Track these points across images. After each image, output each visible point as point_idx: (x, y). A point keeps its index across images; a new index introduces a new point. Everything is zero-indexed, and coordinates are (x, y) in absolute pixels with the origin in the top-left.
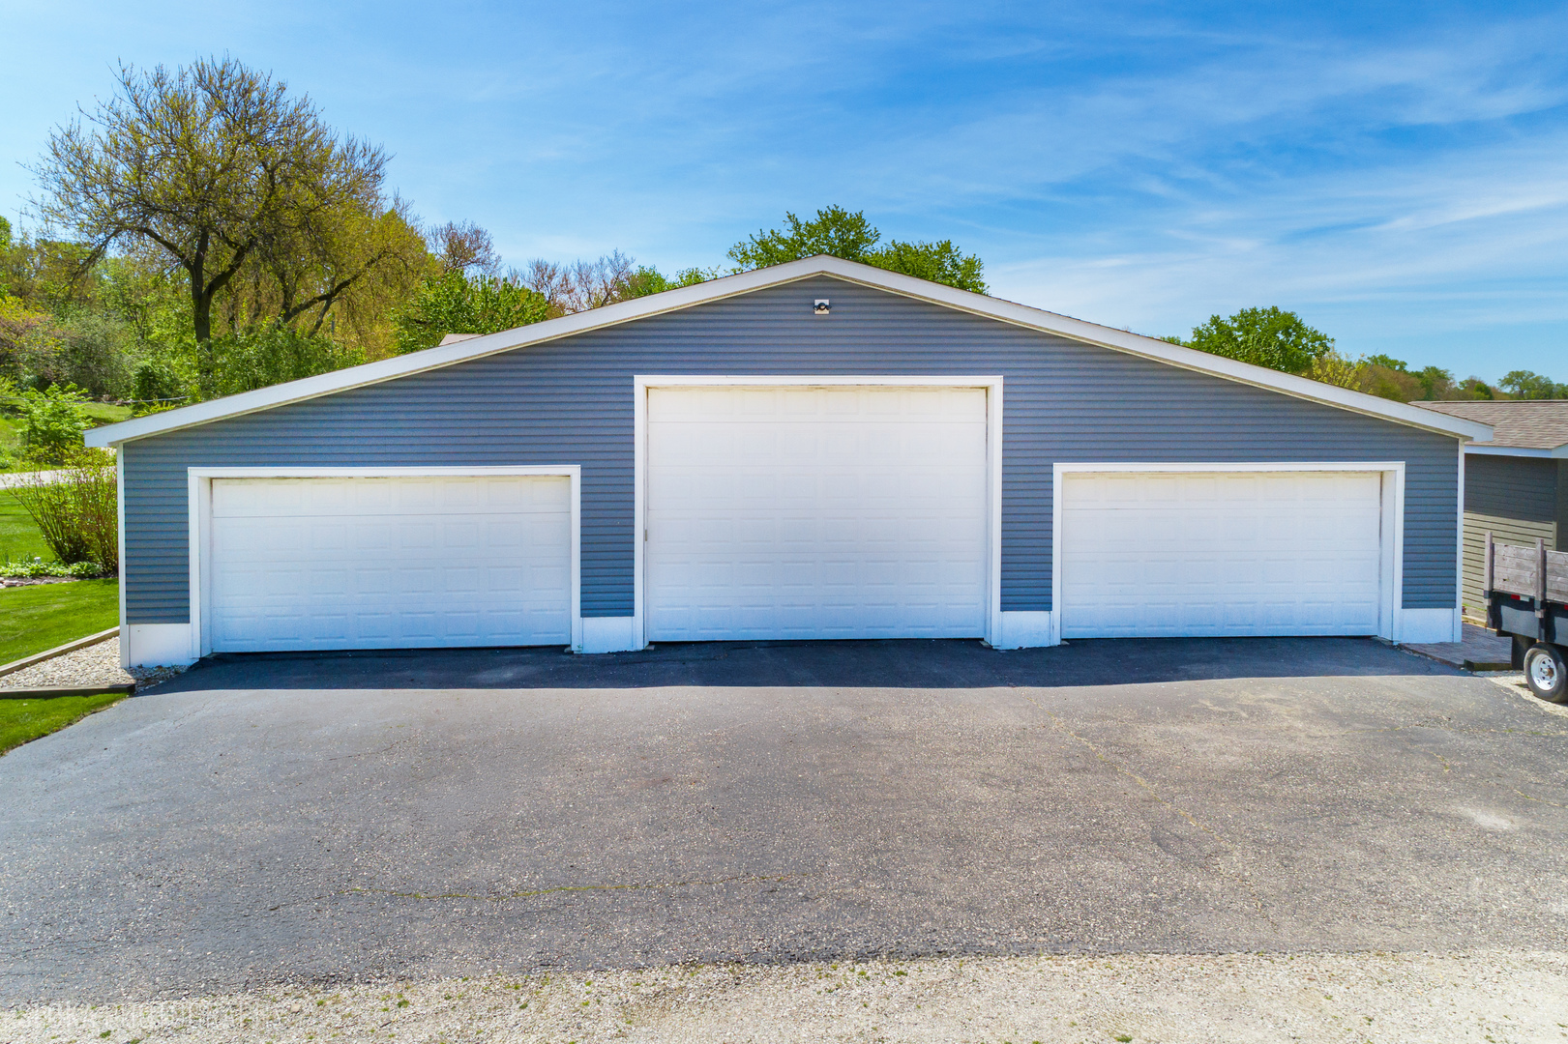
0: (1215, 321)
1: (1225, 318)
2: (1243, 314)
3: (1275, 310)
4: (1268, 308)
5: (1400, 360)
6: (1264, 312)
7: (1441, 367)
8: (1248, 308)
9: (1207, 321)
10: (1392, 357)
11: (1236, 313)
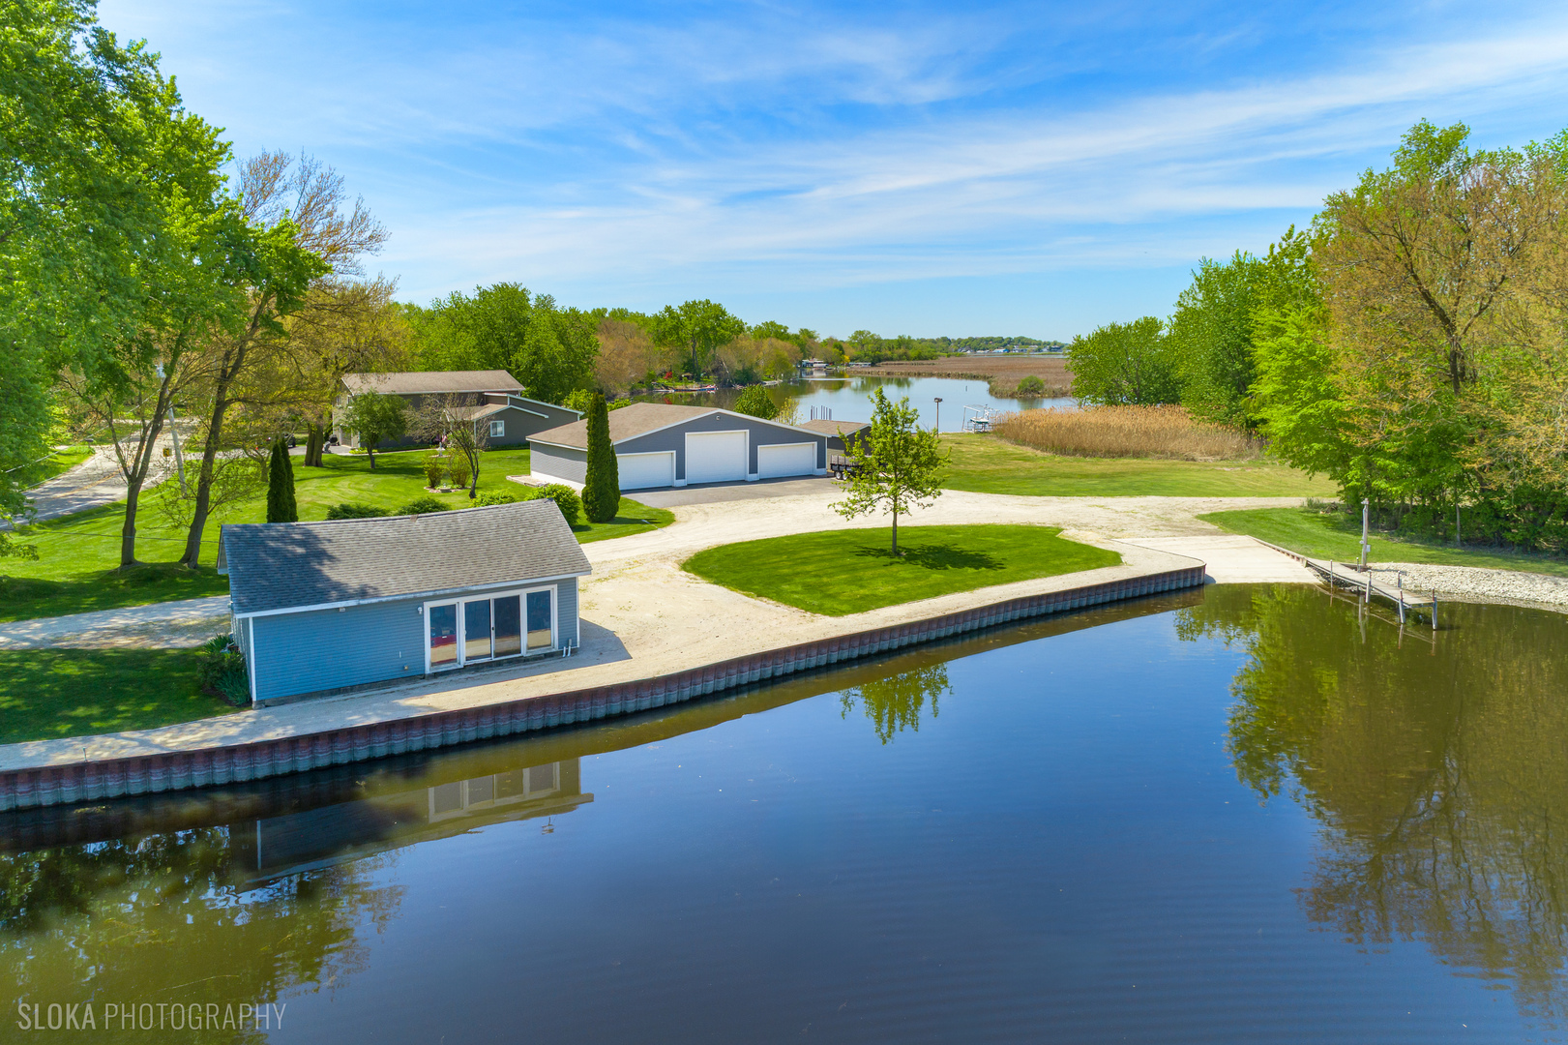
0: (668, 309)
1: (675, 307)
2: (687, 305)
3: (708, 302)
4: (703, 300)
5: (784, 325)
6: (700, 302)
7: (810, 329)
8: (690, 300)
9: (662, 309)
10: (778, 323)
11: (682, 304)
